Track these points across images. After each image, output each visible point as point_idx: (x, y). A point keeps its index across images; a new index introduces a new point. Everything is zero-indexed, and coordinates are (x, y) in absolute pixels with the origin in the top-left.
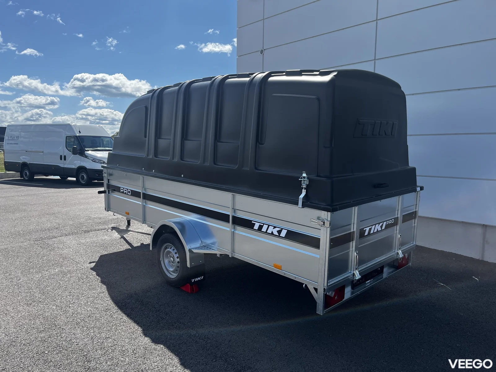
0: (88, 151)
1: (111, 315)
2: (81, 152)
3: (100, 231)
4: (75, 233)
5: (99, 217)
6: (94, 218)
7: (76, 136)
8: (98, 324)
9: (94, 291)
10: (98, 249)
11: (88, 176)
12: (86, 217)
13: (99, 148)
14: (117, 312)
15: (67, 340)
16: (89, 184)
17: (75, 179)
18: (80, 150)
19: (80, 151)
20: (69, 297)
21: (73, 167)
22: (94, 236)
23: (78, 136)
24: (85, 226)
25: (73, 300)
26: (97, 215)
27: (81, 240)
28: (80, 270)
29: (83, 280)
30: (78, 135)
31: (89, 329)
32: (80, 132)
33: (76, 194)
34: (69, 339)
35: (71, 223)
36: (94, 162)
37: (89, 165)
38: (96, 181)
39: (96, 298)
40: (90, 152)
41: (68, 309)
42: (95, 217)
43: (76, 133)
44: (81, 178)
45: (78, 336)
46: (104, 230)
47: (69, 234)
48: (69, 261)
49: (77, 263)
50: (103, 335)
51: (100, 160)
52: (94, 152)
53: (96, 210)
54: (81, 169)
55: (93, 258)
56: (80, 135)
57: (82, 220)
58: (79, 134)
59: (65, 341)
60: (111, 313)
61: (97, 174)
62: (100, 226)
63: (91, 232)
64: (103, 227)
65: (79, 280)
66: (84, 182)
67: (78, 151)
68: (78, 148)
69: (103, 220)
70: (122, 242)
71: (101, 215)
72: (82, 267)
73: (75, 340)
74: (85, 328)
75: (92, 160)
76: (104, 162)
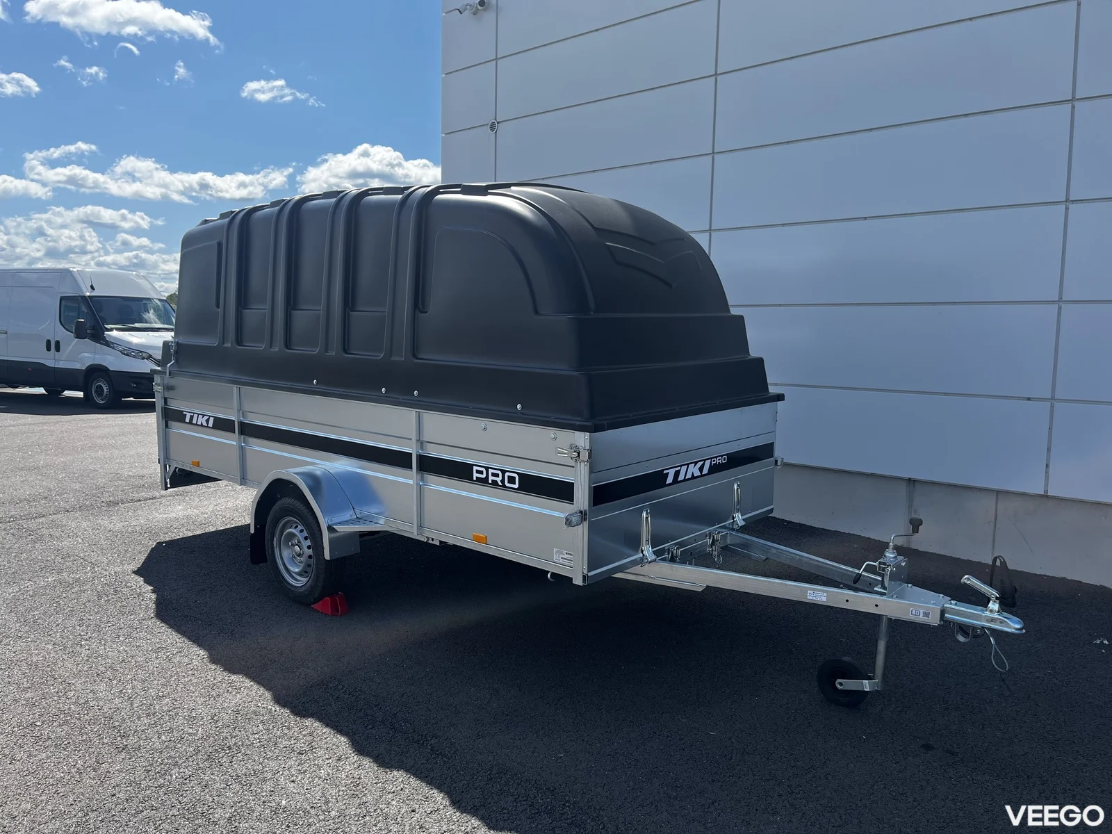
0: (111, 330)
1: (167, 657)
2: (97, 335)
3: (142, 502)
4: (87, 506)
5: (141, 474)
6: (129, 476)
7: (84, 297)
8: (140, 675)
9: (132, 617)
10: (139, 538)
11: (111, 386)
12: (111, 474)
13: (137, 325)
14: (180, 652)
15: (80, 703)
16: (116, 405)
17: (80, 394)
18: (93, 328)
19: (93, 331)
20: (78, 628)
21: (78, 366)
22: (130, 513)
23: (90, 297)
24: (108, 492)
25: (87, 633)
26: (134, 471)
27: (100, 521)
28: (101, 577)
29: (107, 596)
30: (88, 294)
31: (123, 683)
32: (92, 287)
33: (85, 427)
34: (83, 701)
35: (77, 486)
36: (127, 355)
37: (114, 362)
38: (131, 399)
39: (136, 629)
40: (115, 333)
41: (78, 648)
42: (130, 473)
43: (84, 289)
44: (96, 392)
45: (101, 694)
46: (151, 501)
47: (74, 509)
48: (75, 562)
49: (93, 565)
50: (152, 692)
51: (141, 352)
52: (127, 333)
53: (133, 460)
54: (97, 371)
55: (129, 555)
56: (93, 294)
57: (102, 481)
58: (91, 292)
59: (74, 704)
60: (168, 653)
61: (134, 383)
62: (142, 491)
63: (122, 506)
64: (150, 494)
65: (100, 597)
66: (102, 400)
67: (88, 331)
68: (88, 326)
69: (149, 480)
70: (190, 523)
71: (145, 471)
72: (105, 573)
73: (94, 702)
74: (115, 682)
75: (121, 352)
76: (150, 356)
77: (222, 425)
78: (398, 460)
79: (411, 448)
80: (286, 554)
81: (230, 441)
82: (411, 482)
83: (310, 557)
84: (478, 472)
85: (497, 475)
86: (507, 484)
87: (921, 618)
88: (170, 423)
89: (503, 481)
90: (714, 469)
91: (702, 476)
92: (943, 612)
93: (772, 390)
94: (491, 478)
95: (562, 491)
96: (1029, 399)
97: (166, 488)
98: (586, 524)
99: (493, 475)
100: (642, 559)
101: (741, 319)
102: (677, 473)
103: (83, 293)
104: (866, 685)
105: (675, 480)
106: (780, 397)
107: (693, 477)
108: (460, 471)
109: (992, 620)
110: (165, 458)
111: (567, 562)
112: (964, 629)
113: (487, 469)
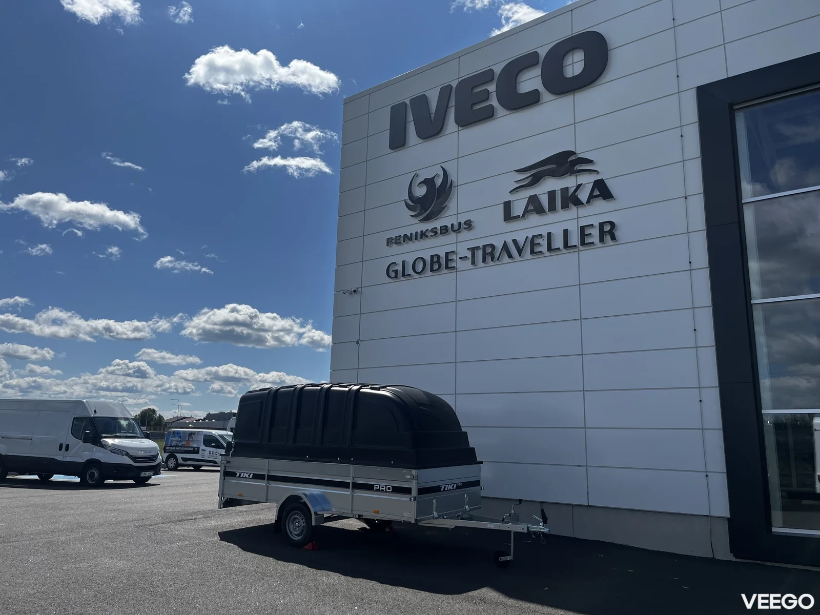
2: (96, 440)
7: (90, 417)
11: (100, 472)
18: (95, 436)
19: (94, 439)
21: (80, 460)
23: (94, 417)
30: (92, 415)
32: (95, 412)
36: (114, 453)
37: (105, 457)
43: (90, 412)
44: (90, 476)
51: (123, 451)
54: (93, 463)
56: (95, 416)
61: (116, 470)
66: (93, 481)
67: (91, 438)
68: (91, 435)
75: (110, 451)
76: (128, 453)
77: (257, 477)
78: (344, 485)
79: (350, 480)
80: (291, 526)
81: (262, 483)
82: (349, 493)
83: (304, 527)
84: (376, 487)
85: (384, 487)
86: (387, 490)
87: (522, 531)
88: (226, 477)
89: (386, 489)
90: (458, 487)
91: (453, 489)
92: (528, 528)
93: (478, 459)
94: (381, 489)
95: (407, 491)
96: (579, 466)
97: (221, 508)
98: (416, 502)
99: (382, 487)
100: (433, 517)
101: (466, 433)
102: (445, 487)
103: (90, 414)
104: (509, 558)
105: (444, 490)
106: (481, 463)
107: (450, 490)
108: (369, 487)
109: (541, 529)
110: (222, 493)
111: (409, 516)
112: (535, 533)
113: (380, 485)
